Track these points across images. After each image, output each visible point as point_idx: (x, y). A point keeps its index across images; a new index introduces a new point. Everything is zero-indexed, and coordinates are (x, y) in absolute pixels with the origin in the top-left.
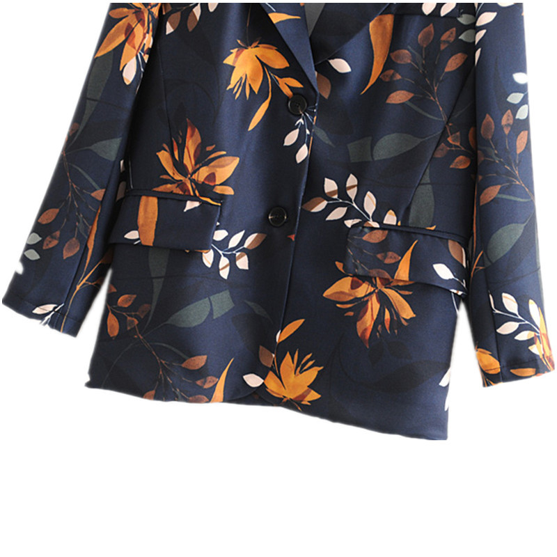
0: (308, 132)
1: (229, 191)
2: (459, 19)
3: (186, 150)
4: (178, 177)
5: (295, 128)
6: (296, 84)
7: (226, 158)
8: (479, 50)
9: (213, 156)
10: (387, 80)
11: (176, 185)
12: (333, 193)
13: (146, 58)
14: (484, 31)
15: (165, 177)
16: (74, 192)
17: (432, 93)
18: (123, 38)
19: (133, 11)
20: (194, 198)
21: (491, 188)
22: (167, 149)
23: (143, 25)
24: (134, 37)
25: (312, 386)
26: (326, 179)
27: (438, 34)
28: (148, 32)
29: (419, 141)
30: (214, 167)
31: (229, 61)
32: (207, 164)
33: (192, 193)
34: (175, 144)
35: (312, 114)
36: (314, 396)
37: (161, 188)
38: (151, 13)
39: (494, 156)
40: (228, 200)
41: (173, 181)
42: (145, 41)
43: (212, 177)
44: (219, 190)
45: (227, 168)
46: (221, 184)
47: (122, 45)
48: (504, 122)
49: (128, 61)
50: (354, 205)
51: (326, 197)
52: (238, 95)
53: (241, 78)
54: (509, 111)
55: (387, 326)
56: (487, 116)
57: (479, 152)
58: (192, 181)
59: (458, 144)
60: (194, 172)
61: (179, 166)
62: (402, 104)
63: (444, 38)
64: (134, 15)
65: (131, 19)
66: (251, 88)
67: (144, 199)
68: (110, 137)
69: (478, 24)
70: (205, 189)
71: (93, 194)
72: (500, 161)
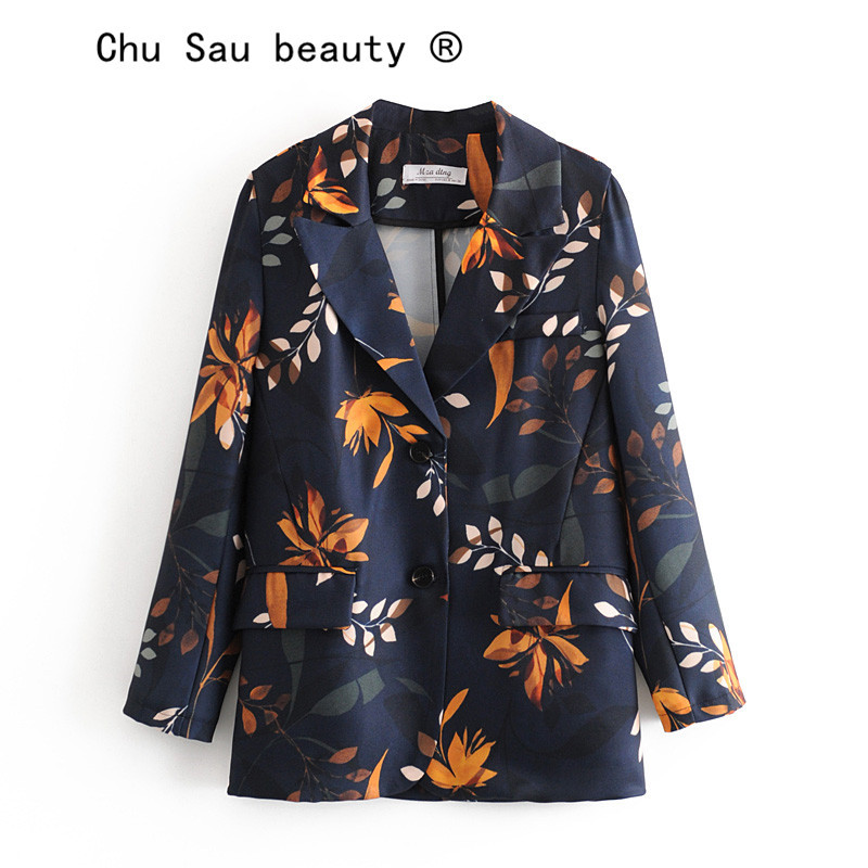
0: (441, 482)
1: (363, 557)
2: (583, 336)
3: (309, 516)
4: (306, 547)
5: (427, 479)
6: (420, 431)
7: (354, 521)
8: (614, 364)
9: (340, 520)
10: (516, 410)
11: (304, 556)
12: (476, 540)
13: (245, 418)
14: (617, 345)
15: (290, 549)
16: (183, 577)
17: (562, 415)
18: (213, 398)
19: (221, 367)
20: (326, 570)
21: (649, 510)
22: (288, 516)
23: (234, 382)
24: (226, 395)
25: (486, 766)
26: (467, 526)
27: (563, 354)
28: (241, 389)
29: (556, 470)
30: (341, 532)
31: (340, 415)
32: (334, 530)
33: (323, 564)
34: (296, 510)
35: (442, 462)
36: (489, 774)
37: (288, 562)
38: (241, 368)
39: (648, 475)
40: (364, 567)
41: (300, 553)
42: (239, 399)
43: (342, 544)
44: (351, 557)
45: (357, 532)
46: (354, 551)
47: (213, 407)
48: (654, 435)
49: (224, 423)
50: (502, 550)
51: (470, 545)
52: (355, 452)
53: (357, 432)
54: (659, 423)
55: (559, 679)
56: (633, 432)
57: (626, 472)
58: (322, 550)
59: (598, 466)
60: (322, 540)
61: (305, 534)
62: (535, 434)
63: (568, 357)
64: (222, 372)
65: (220, 376)
66: (370, 441)
67: (270, 575)
68: (215, 510)
69: (609, 338)
70: (337, 557)
71: (206, 577)
72: (656, 479)
